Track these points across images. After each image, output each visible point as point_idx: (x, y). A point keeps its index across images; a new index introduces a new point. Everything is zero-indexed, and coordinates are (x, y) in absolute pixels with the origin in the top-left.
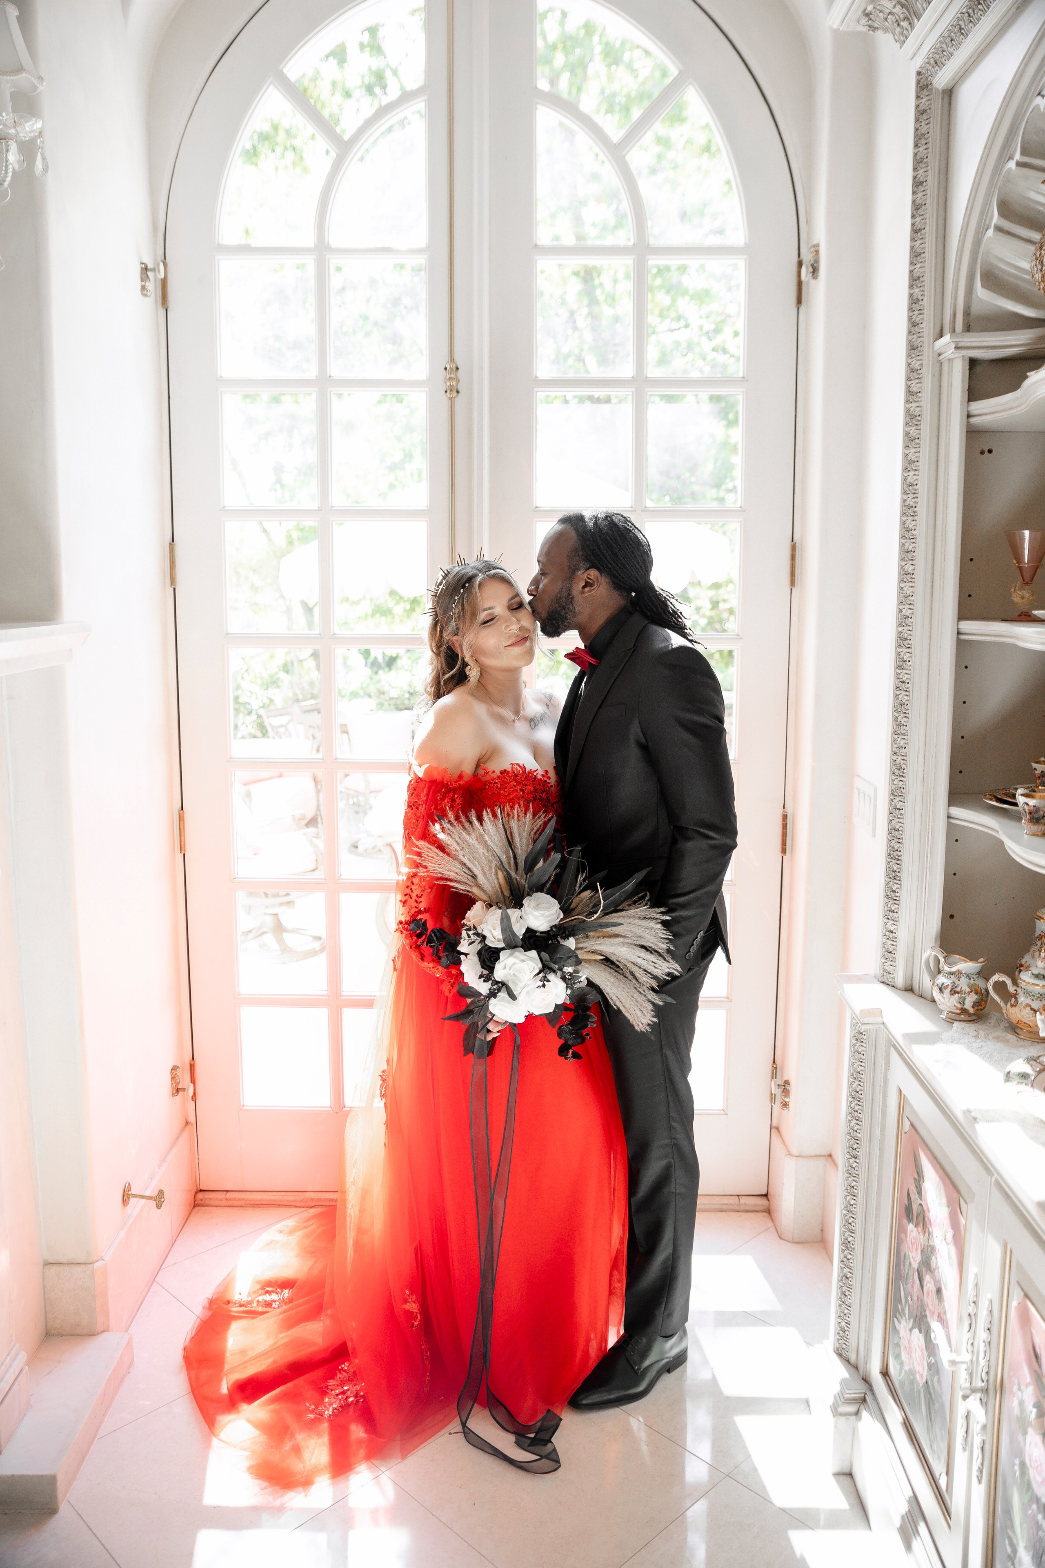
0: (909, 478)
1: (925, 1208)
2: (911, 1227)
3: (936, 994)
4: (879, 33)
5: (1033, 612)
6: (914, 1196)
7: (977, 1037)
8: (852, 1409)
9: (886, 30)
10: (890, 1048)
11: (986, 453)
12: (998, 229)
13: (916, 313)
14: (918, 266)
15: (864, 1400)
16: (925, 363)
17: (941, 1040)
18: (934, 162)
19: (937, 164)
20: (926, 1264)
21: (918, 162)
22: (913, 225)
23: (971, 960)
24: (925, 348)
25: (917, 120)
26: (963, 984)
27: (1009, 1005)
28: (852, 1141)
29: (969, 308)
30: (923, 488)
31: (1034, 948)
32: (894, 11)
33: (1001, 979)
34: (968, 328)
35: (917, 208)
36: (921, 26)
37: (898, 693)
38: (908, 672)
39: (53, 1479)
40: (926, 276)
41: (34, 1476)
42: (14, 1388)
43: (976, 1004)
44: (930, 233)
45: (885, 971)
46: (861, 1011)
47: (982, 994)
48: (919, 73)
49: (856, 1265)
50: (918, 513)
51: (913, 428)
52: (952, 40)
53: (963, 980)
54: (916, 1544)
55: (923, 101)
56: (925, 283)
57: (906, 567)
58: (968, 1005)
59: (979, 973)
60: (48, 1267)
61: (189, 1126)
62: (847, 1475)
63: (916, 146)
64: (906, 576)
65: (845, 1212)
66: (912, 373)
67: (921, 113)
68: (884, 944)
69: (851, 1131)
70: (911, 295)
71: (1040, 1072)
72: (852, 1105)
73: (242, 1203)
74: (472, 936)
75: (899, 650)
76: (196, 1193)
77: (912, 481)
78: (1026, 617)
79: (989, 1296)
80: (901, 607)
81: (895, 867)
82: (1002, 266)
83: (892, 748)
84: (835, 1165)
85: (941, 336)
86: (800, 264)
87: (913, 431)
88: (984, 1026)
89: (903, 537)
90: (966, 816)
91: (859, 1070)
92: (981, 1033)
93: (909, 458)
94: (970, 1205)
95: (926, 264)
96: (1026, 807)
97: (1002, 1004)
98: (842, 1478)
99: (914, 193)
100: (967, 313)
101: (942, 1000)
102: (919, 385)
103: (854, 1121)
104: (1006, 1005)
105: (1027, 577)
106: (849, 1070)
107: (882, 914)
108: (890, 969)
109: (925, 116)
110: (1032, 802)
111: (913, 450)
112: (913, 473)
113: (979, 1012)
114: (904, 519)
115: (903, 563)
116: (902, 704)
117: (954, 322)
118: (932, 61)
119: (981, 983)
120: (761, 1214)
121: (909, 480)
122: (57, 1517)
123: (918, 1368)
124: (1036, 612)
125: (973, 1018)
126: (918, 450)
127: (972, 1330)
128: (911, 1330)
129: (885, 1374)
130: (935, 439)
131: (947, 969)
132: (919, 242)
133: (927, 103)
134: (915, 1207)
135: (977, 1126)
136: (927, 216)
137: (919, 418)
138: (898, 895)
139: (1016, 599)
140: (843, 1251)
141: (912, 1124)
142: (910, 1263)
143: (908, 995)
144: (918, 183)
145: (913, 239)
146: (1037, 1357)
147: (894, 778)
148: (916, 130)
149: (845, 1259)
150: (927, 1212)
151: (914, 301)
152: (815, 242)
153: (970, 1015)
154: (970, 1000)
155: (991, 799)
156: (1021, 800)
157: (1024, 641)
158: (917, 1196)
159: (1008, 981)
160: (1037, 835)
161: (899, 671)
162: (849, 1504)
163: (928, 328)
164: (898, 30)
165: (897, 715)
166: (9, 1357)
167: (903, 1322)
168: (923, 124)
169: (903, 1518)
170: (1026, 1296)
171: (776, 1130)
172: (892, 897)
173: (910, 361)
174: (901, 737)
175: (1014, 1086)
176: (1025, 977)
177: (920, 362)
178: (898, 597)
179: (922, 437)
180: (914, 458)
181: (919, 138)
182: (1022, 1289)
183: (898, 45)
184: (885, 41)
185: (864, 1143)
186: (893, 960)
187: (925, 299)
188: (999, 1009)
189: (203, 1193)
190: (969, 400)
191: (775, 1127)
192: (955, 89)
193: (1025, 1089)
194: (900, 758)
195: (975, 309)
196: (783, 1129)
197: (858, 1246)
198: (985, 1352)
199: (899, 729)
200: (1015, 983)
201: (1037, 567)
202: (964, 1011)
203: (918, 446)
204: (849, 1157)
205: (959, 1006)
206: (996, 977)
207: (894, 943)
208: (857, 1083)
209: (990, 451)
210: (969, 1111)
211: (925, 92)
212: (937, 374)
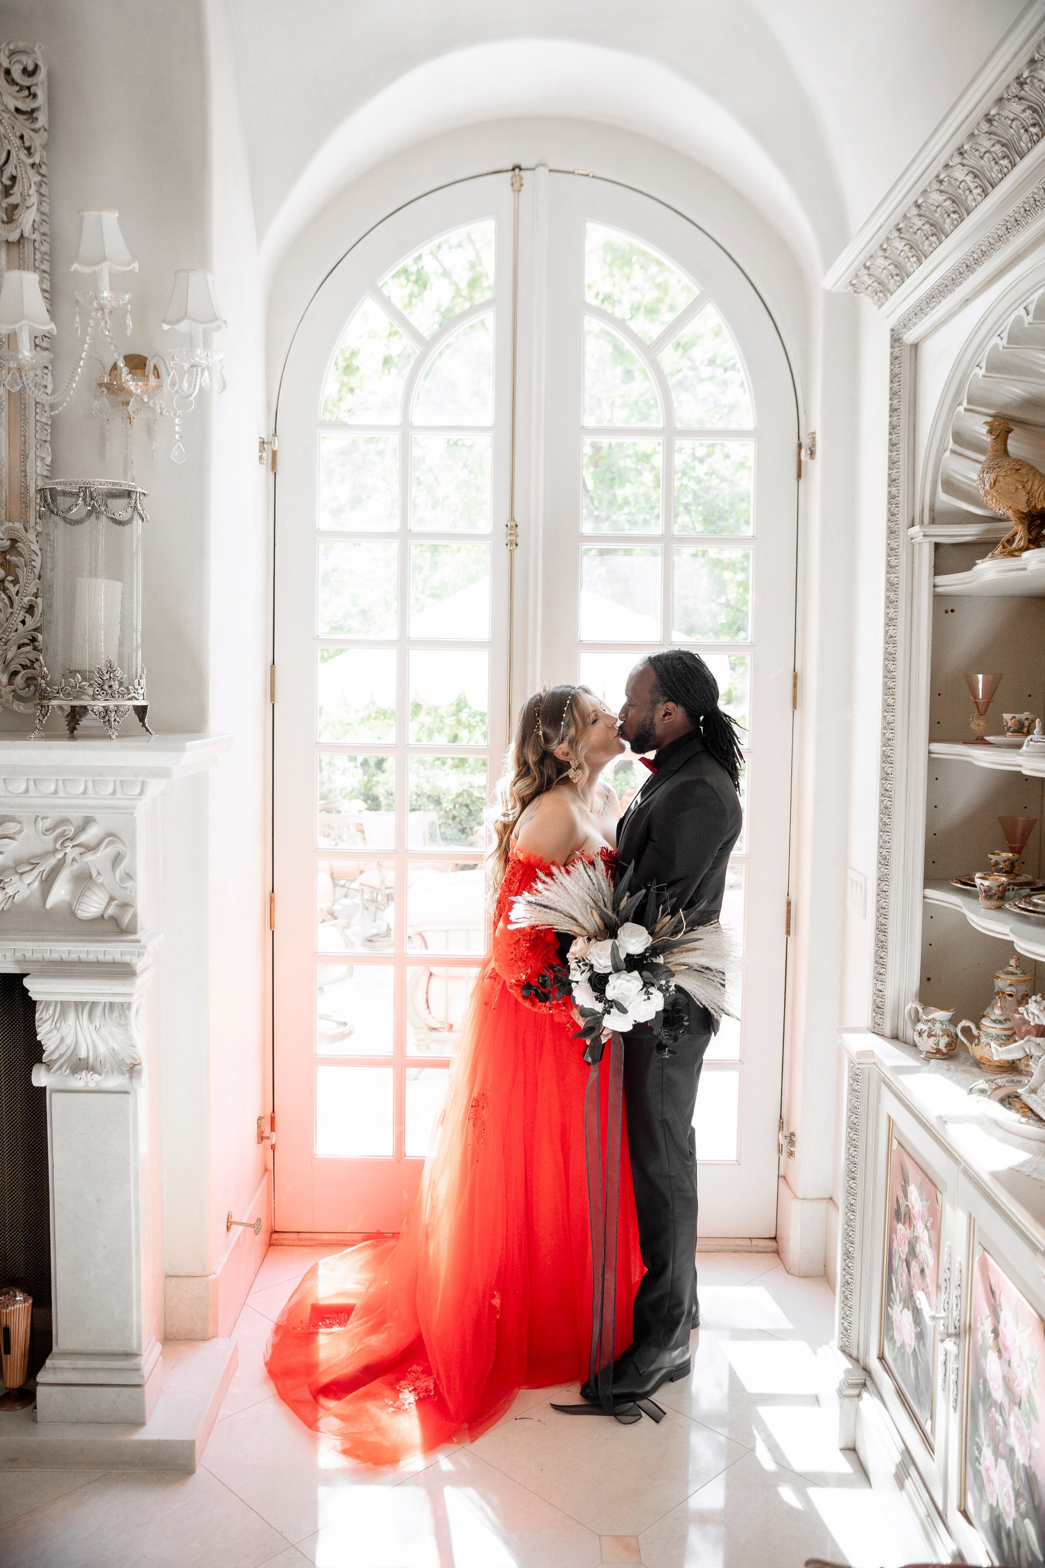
0: (890, 631)
1: (910, 1207)
2: (900, 1226)
3: (916, 1038)
4: (861, 295)
5: (985, 738)
6: (902, 1200)
7: (949, 1070)
8: (855, 1392)
9: (867, 294)
10: (880, 1084)
11: (950, 612)
12: (954, 452)
13: (894, 506)
14: (895, 471)
15: (864, 1385)
16: (901, 544)
17: (921, 1072)
18: (905, 395)
19: (908, 398)
20: (913, 1251)
21: (893, 394)
22: (890, 440)
23: (942, 1009)
24: (901, 533)
25: (892, 364)
26: (938, 1029)
27: (974, 1045)
28: (851, 1166)
29: (933, 505)
30: (901, 639)
31: (994, 1002)
32: (873, 285)
33: (967, 1025)
34: (933, 521)
35: (893, 428)
36: (893, 300)
37: (883, 799)
38: (891, 782)
39: (191, 1444)
40: (901, 479)
41: (176, 1441)
42: (154, 1371)
43: (948, 1045)
44: (903, 446)
45: (876, 1023)
46: (857, 1053)
47: (952, 1037)
48: (892, 330)
49: (856, 1272)
50: (897, 659)
51: (893, 593)
52: (916, 314)
53: (938, 1025)
54: (908, 1483)
55: (897, 350)
56: (900, 484)
57: (888, 700)
58: (942, 1046)
59: (950, 1021)
60: (169, 1279)
61: (268, 1172)
62: (851, 1450)
63: (892, 382)
64: (888, 708)
65: (846, 1227)
66: (892, 551)
67: (894, 359)
68: (875, 1001)
69: (850, 1157)
70: (890, 492)
71: (995, 1089)
72: (851, 1135)
73: (312, 1243)
74: (582, 967)
75: (884, 765)
76: (271, 1234)
77: (892, 634)
78: (980, 741)
79: (959, 1259)
80: (885, 732)
81: (883, 938)
82: (958, 477)
83: (879, 843)
84: (836, 1206)
85: (913, 525)
86: (800, 446)
87: (893, 597)
88: (955, 1063)
89: (885, 677)
90: (937, 896)
91: (856, 1105)
92: (952, 1067)
93: (889, 616)
94: (944, 1195)
95: (901, 470)
96: (981, 886)
97: (968, 1045)
98: (847, 1452)
99: (891, 416)
100: (932, 509)
101: (922, 1042)
102: (896, 561)
103: (853, 1149)
104: (971, 1044)
105: (982, 710)
106: (848, 1106)
107: (872, 977)
108: (880, 1021)
109: (897, 361)
110: (986, 883)
111: (893, 610)
112: (893, 627)
113: (951, 1052)
114: (887, 663)
115: (886, 697)
116: (886, 808)
117: (923, 517)
118: (902, 324)
119: (951, 1028)
120: (770, 1255)
121: (890, 633)
122: (194, 1476)
123: (907, 1341)
124: (987, 738)
125: (946, 1057)
126: (896, 610)
127: (948, 1291)
128: (901, 1312)
129: (881, 1358)
130: (910, 602)
131: (925, 1018)
132: (895, 453)
133: (900, 352)
134: (903, 1209)
135: (946, 1126)
136: (901, 434)
137: (897, 586)
138: (885, 960)
139: (973, 726)
140: (845, 1260)
141: (899, 1142)
142: (900, 1256)
143: (895, 1041)
144: (893, 410)
145: (890, 451)
146: (993, 1293)
147: (880, 866)
148: (892, 370)
149: (846, 1268)
150: (912, 1210)
151: (892, 497)
152: (812, 431)
153: (944, 1054)
154: (943, 1042)
155: (957, 883)
156: (978, 882)
157: (978, 760)
158: (904, 1200)
159: (973, 1026)
160: (991, 909)
161: (884, 782)
162: (854, 1470)
163: (903, 518)
164: (876, 297)
165: (882, 816)
166: (150, 1346)
167: (895, 1307)
168: (896, 366)
169: (897, 1466)
170: (985, 1249)
171: (782, 1179)
172: (880, 962)
173: (889, 542)
174: (886, 834)
175: (975, 1097)
176: (985, 1022)
177: (897, 543)
178: (883, 724)
179: (899, 600)
180: (893, 616)
181: (894, 377)
182: (982, 1246)
183: (876, 307)
184: (867, 302)
185: (861, 1166)
186: (883, 1014)
187: (900, 496)
188: (966, 1049)
189: (277, 1234)
190: (935, 574)
191: (782, 1177)
192: (919, 344)
193: (984, 1099)
194: (885, 850)
195: (938, 506)
196: (789, 1178)
197: (857, 1255)
198: (957, 1304)
199: (884, 828)
200: (978, 1028)
201: (989, 703)
202: (938, 1051)
203: (896, 607)
204: (848, 1179)
205: (935, 1047)
206: (964, 1023)
207: (883, 1000)
208: (855, 1116)
209: (952, 611)
210: (941, 1117)
211: (897, 344)
212: (910, 553)
